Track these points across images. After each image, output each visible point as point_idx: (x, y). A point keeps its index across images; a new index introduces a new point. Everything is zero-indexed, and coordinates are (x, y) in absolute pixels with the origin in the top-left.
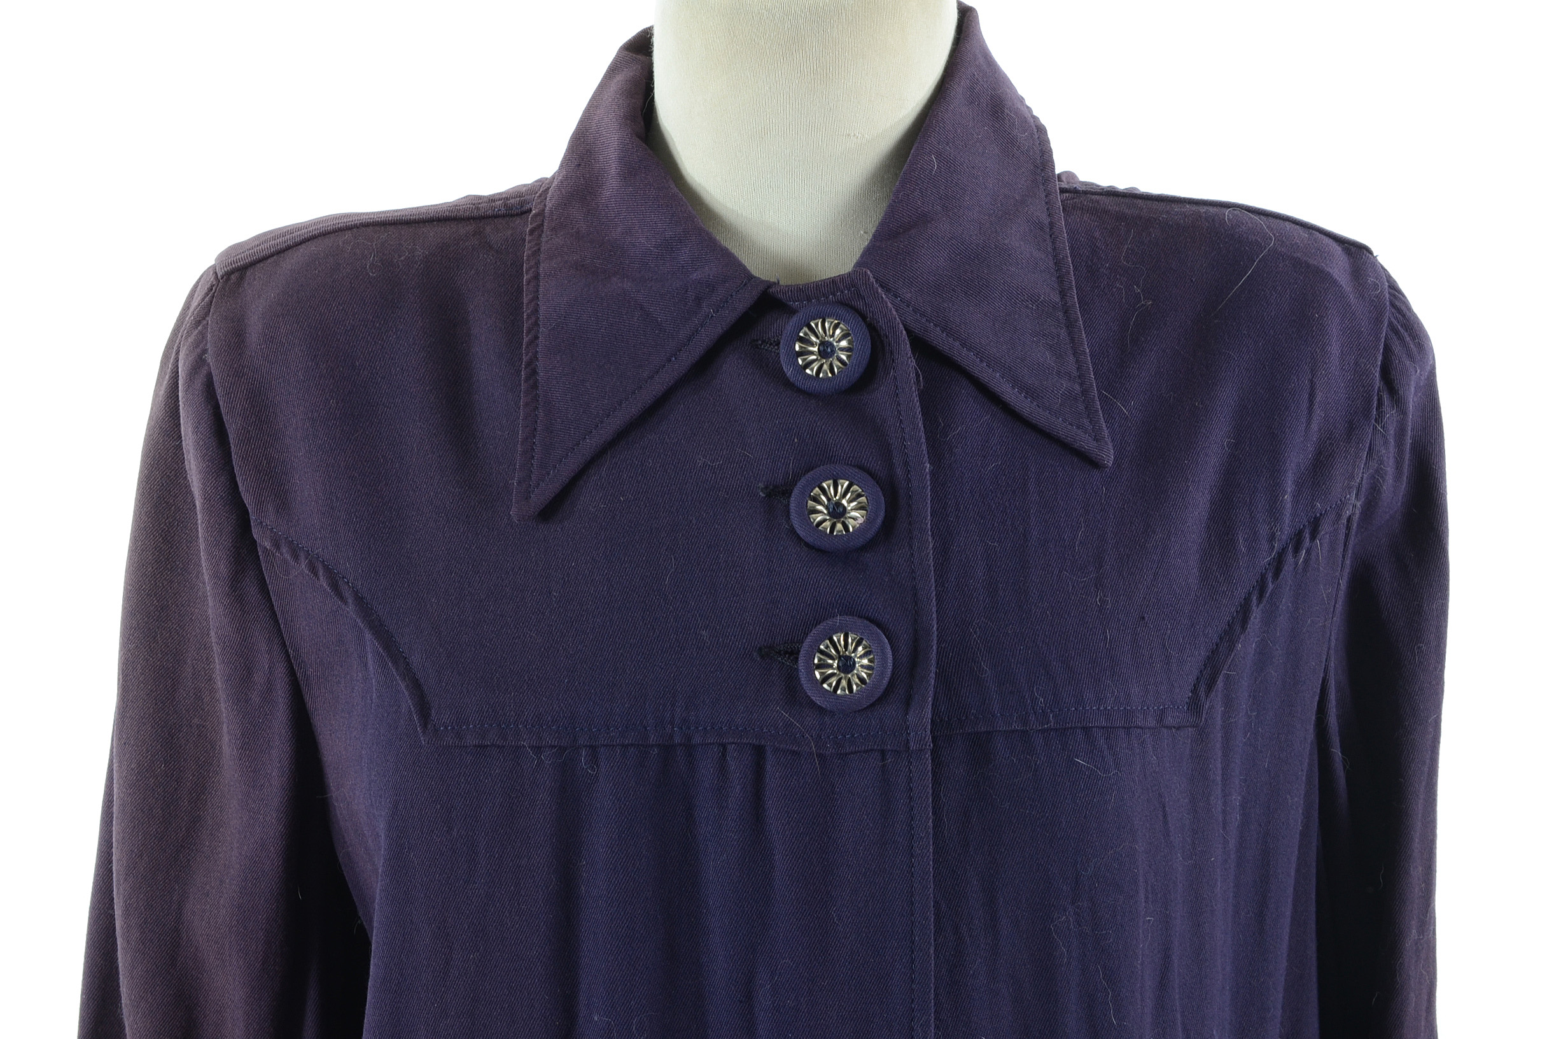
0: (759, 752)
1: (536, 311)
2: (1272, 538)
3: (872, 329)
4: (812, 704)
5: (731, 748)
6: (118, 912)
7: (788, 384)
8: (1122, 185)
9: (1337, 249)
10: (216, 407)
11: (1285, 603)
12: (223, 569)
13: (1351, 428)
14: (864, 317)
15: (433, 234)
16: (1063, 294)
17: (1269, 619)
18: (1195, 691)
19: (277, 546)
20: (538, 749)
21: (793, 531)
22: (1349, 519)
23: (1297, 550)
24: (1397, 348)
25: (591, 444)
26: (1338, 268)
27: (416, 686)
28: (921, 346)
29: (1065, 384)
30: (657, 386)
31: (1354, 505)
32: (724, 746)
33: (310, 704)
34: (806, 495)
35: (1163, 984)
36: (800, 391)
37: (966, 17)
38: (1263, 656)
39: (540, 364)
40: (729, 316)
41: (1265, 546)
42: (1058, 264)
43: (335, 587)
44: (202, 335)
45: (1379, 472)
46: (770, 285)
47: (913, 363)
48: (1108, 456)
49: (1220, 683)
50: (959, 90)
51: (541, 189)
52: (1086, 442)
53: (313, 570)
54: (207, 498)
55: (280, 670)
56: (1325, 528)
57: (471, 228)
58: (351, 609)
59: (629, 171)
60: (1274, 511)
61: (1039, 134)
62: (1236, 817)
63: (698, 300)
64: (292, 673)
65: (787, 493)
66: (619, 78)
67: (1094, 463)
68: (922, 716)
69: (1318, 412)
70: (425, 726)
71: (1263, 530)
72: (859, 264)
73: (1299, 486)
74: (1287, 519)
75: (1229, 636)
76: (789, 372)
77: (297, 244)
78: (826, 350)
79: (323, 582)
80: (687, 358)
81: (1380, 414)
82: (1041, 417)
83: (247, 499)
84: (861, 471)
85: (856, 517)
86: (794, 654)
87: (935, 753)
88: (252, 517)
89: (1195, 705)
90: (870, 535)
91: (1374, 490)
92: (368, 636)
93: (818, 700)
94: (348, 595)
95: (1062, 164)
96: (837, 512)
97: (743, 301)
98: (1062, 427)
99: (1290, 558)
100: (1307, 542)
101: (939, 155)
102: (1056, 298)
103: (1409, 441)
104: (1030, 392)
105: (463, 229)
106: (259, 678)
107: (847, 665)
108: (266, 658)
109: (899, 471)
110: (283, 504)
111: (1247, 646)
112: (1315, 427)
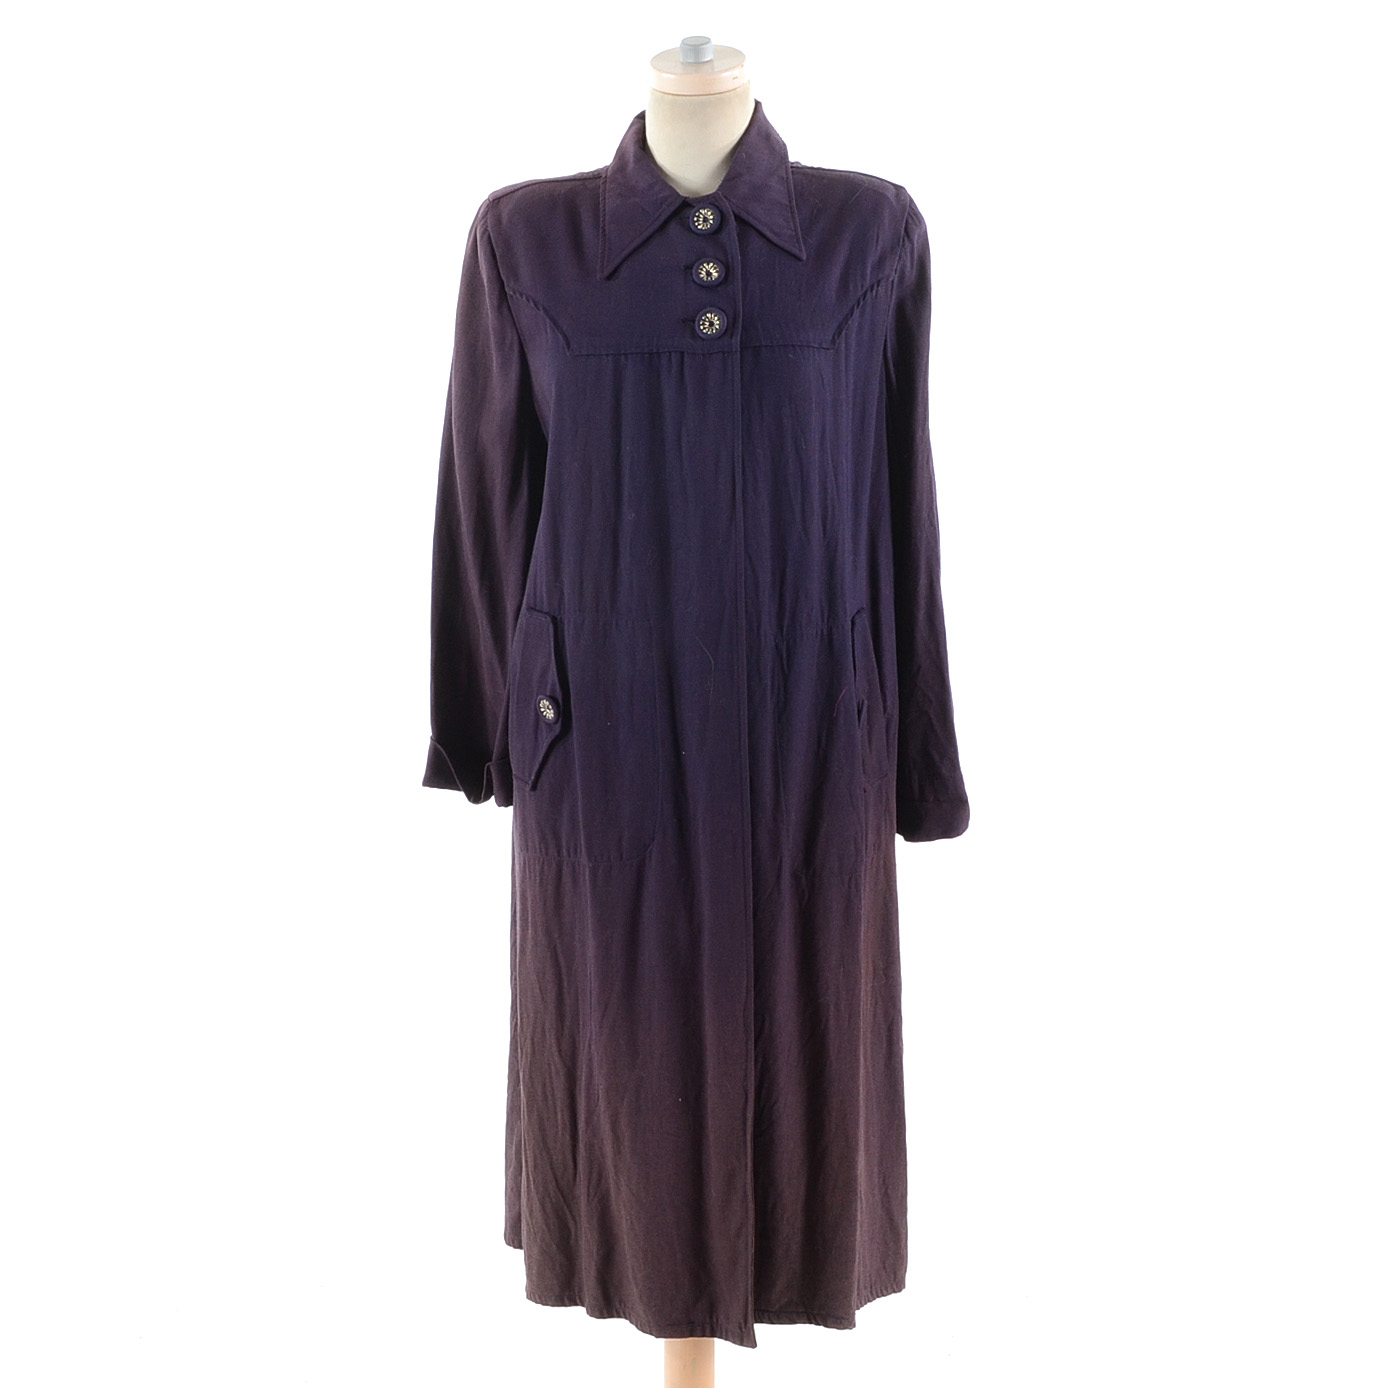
0: (682, 353)
1: (604, 210)
2: (862, 286)
3: (721, 212)
4: (700, 337)
5: (673, 354)
6: (454, 433)
7: (693, 232)
8: (816, 166)
9: (891, 186)
10: (492, 246)
11: (868, 309)
12: (495, 302)
13: (892, 249)
14: (718, 207)
15: (569, 185)
16: (790, 202)
17: (862, 314)
18: (833, 337)
19: (515, 293)
20: (607, 355)
21: (693, 280)
22: (893, 282)
23: (872, 291)
24: (910, 221)
25: (626, 252)
26: (891, 194)
27: (565, 336)
28: (737, 218)
29: (789, 232)
30: (647, 234)
31: (895, 277)
32: (670, 352)
33: (526, 350)
34: (698, 268)
35: (823, 437)
36: (697, 234)
37: (758, 104)
38: (860, 328)
39: (606, 228)
40: (672, 209)
41: (860, 288)
42: (789, 192)
43: (536, 305)
44: (486, 222)
45: (904, 266)
46: (686, 198)
47: (735, 223)
48: (805, 258)
49: (843, 333)
50: (754, 132)
51: (606, 169)
52: (796, 252)
53: (528, 300)
54: (489, 281)
55: (516, 338)
56: (882, 283)
57: (581, 183)
58: (542, 312)
59: (637, 160)
60: (863, 277)
61: (784, 147)
62: (851, 387)
63: (661, 203)
64: (519, 337)
65: (692, 268)
66: (634, 128)
67: (799, 259)
68: (736, 340)
69: (880, 242)
70: (568, 348)
71: (859, 285)
72: (718, 190)
73: (873, 268)
74: (868, 278)
75: (846, 319)
76: (692, 227)
77: (521, 188)
78: (706, 220)
79: (532, 304)
80: (658, 224)
81: (903, 245)
82: (781, 243)
83: (503, 278)
84: (717, 260)
85: (715, 275)
86: (694, 321)
87: (741, 352)
88: (506, 284)
89: (833, 342)
90: (720, 280)
91: (903, 273)
92: (548, 320)
93: (703, 336)
94: (541, 308)
95: (792, 158)
96: (709, 274)
97: (678, 203)
98: (787, 246)
99: (869, 294)
100: (875, 287)
101: (746, 153)
102: (787, 203)
103: (916, 256)
104: (776, 234)
105: (578, 183)
106: (508, 342)
107: (712, 324)
108: (511, 336)
109: (730, 260)
110: (516, 276)
111: (854, 323)
112: (879, 248)
